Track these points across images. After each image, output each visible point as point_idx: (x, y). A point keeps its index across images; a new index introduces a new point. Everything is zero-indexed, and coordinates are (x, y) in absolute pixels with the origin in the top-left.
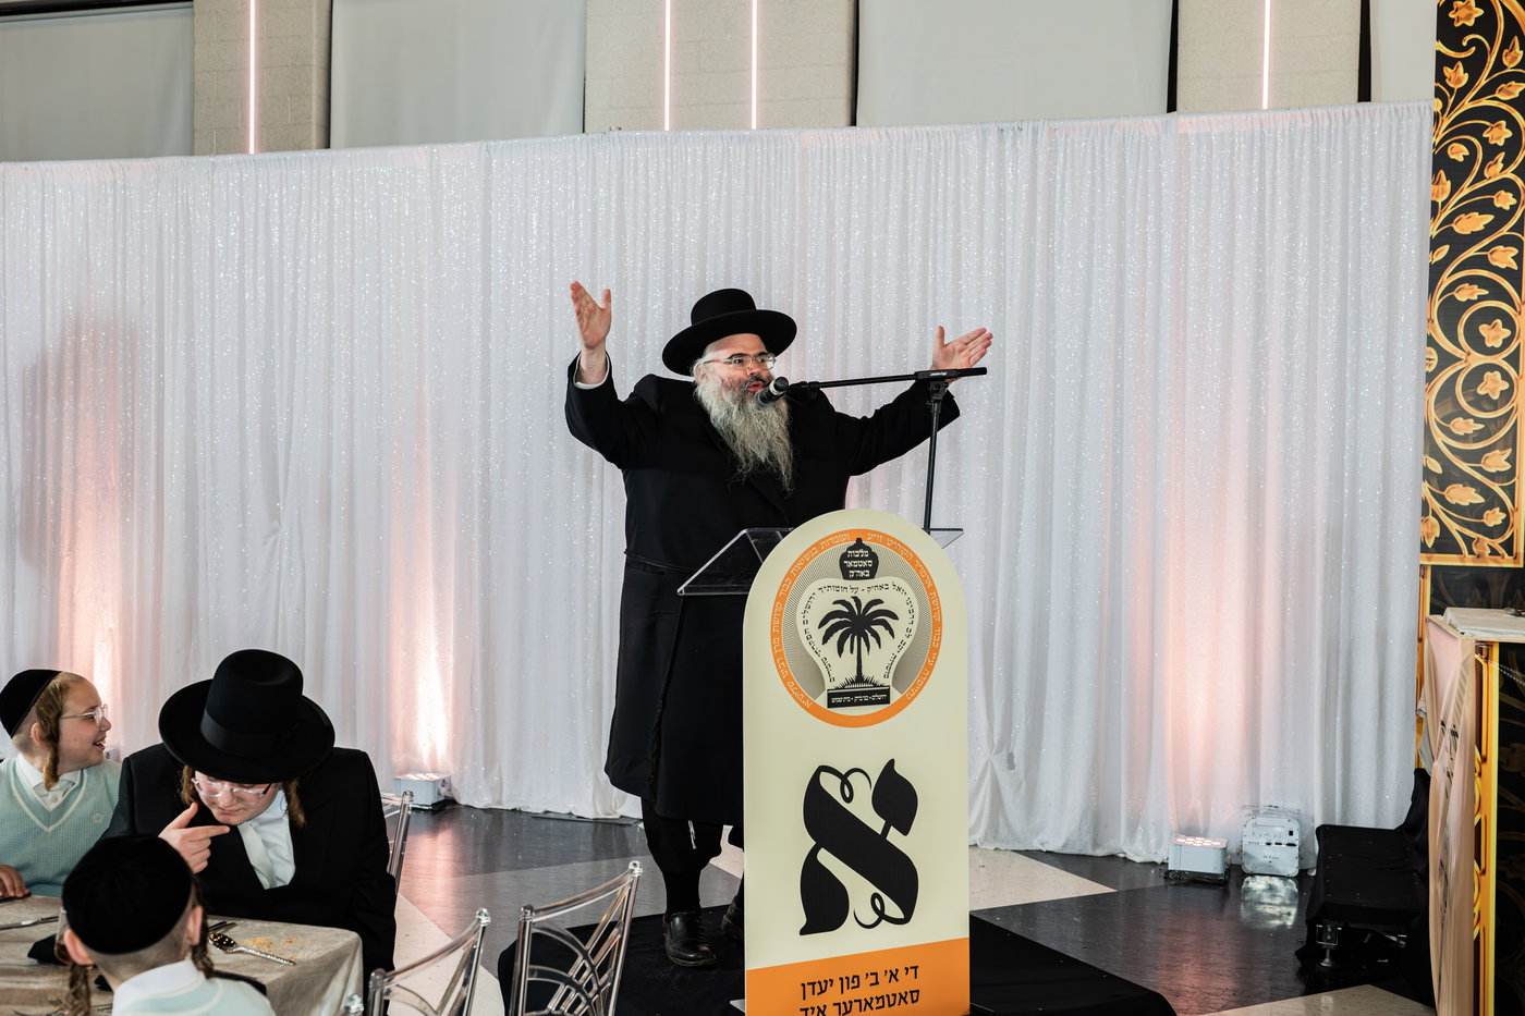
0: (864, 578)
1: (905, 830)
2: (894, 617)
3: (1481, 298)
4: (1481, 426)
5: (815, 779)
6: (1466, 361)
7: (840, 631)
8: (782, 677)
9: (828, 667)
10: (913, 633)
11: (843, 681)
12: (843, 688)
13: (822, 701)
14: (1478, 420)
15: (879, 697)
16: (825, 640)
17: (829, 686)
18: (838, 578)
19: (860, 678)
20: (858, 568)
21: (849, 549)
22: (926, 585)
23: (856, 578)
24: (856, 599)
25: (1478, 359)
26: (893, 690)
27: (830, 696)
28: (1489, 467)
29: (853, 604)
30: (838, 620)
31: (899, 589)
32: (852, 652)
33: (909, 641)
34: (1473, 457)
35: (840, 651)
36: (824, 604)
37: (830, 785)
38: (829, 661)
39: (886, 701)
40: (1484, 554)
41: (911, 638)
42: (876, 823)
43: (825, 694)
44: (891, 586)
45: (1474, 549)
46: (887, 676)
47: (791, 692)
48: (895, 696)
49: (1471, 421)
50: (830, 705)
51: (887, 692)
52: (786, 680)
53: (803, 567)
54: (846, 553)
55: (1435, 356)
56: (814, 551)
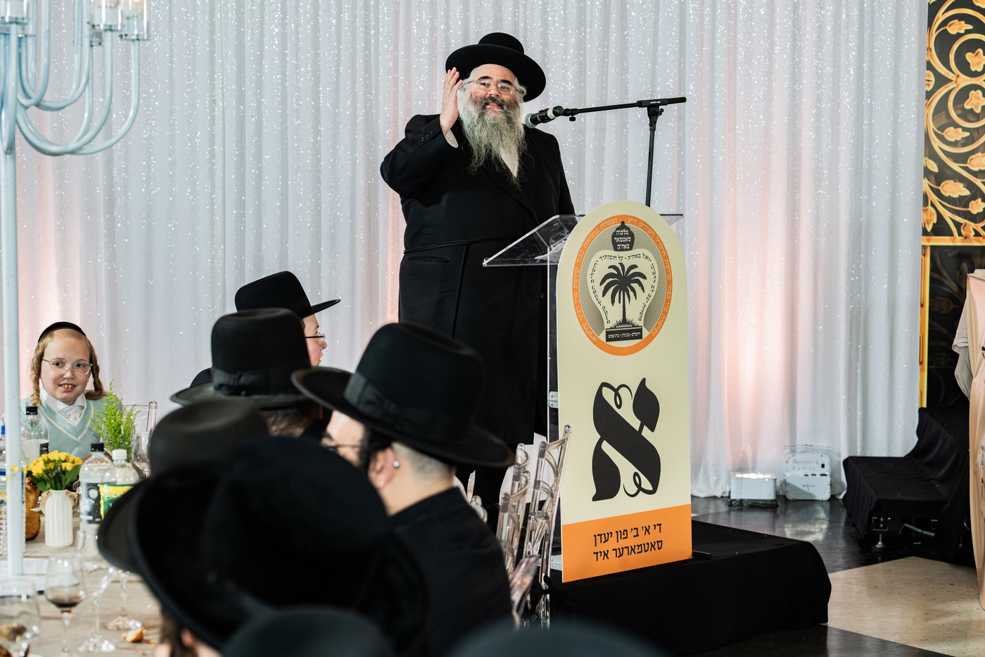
0: (626, 250)
1: (652, 429)
2: (644, 277)
3: (967, 32)
4: (967, 134)
5: (599, 392)
6: (956, 82)
7: (613, 288)
8: (579, 320)
9: (606, 313)
10: (655, 289)
11: (615, 323)
12: (615, 328)
13: (603, 337)
14: (965, 129)
15: (636, 334)
16: (604, 295)
17: (607, 326)
18: (611, 250)
19: (624, 321)
20: (623, 243)
21: (618, 229)
22: (662, 255)
23: (622, 250)
24: (621, 264)
25: (965, 81)
26: (644, 329)
27: (608, 333)
28: (973, 166)
29: (620, 268)
30: (611, 279)
31: (647, 257)
32: (620, 302)
33: (653, 294)
34: (961, 159)
35: (613, 302)
36: (603, 269)
37: (608, 395)
38: (607, 309)
39: (640, 337)
40: (969, 235)
41: (654, 292)
42: (635, 423)
43: (604, 333)
44: (642, 256)
45: (963, 232)
46: (640, 320)
47: (585, 331)
48: (645, 333)
49: (960, 130)
50: (608, 340)
51: (640, 330)
52: (582, 322)
53: (590, 242)
54: (615, 232)
55: (932, 78)
56: (597, 231)
